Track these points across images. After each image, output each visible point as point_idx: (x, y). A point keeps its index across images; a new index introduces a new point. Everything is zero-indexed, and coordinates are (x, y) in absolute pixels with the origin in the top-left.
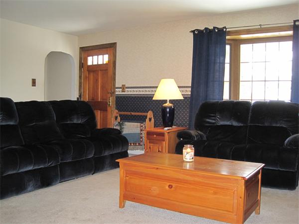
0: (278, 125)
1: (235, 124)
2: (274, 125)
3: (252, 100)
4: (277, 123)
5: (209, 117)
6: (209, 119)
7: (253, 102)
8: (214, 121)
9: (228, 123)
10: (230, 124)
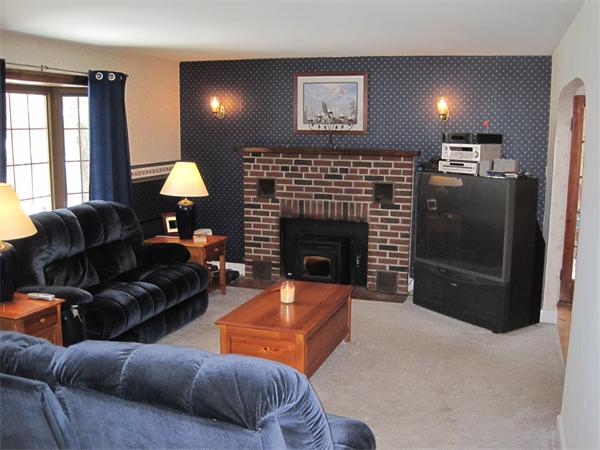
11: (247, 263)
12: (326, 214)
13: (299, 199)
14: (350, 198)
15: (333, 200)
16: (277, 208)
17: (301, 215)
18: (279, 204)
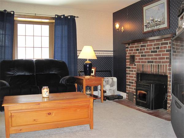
0: (53, 73)
1: (27, 74)
2: (51, 73)
3: (34, 59)
4: (52, 71)
5: (10, 71)
6: (9, 72)
7: (34, 60)
8: (13, 73)
9: (23, 74)
10: (24, 74)
11: (127, 93)
12: (151, 70)
13: (142, 64)
14: (160, 62)
15: (154, 64)
16: (135, 68)
17: (143, 71)
18: (136, 66)
